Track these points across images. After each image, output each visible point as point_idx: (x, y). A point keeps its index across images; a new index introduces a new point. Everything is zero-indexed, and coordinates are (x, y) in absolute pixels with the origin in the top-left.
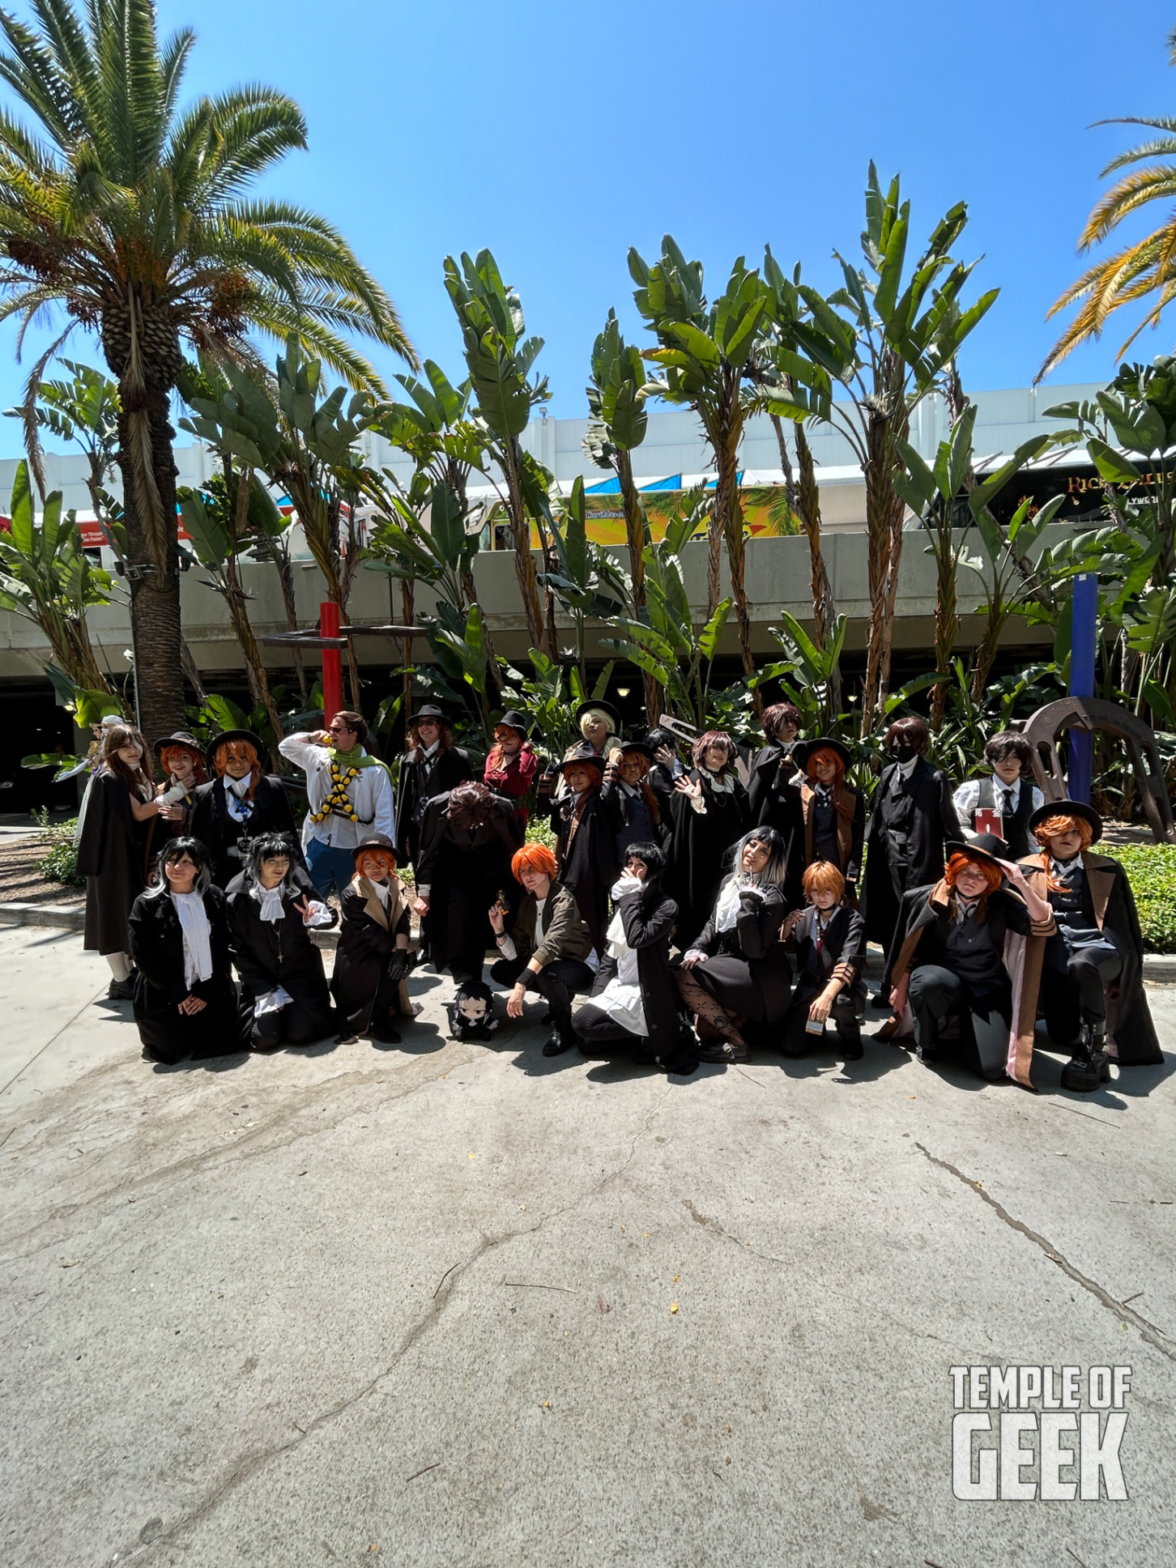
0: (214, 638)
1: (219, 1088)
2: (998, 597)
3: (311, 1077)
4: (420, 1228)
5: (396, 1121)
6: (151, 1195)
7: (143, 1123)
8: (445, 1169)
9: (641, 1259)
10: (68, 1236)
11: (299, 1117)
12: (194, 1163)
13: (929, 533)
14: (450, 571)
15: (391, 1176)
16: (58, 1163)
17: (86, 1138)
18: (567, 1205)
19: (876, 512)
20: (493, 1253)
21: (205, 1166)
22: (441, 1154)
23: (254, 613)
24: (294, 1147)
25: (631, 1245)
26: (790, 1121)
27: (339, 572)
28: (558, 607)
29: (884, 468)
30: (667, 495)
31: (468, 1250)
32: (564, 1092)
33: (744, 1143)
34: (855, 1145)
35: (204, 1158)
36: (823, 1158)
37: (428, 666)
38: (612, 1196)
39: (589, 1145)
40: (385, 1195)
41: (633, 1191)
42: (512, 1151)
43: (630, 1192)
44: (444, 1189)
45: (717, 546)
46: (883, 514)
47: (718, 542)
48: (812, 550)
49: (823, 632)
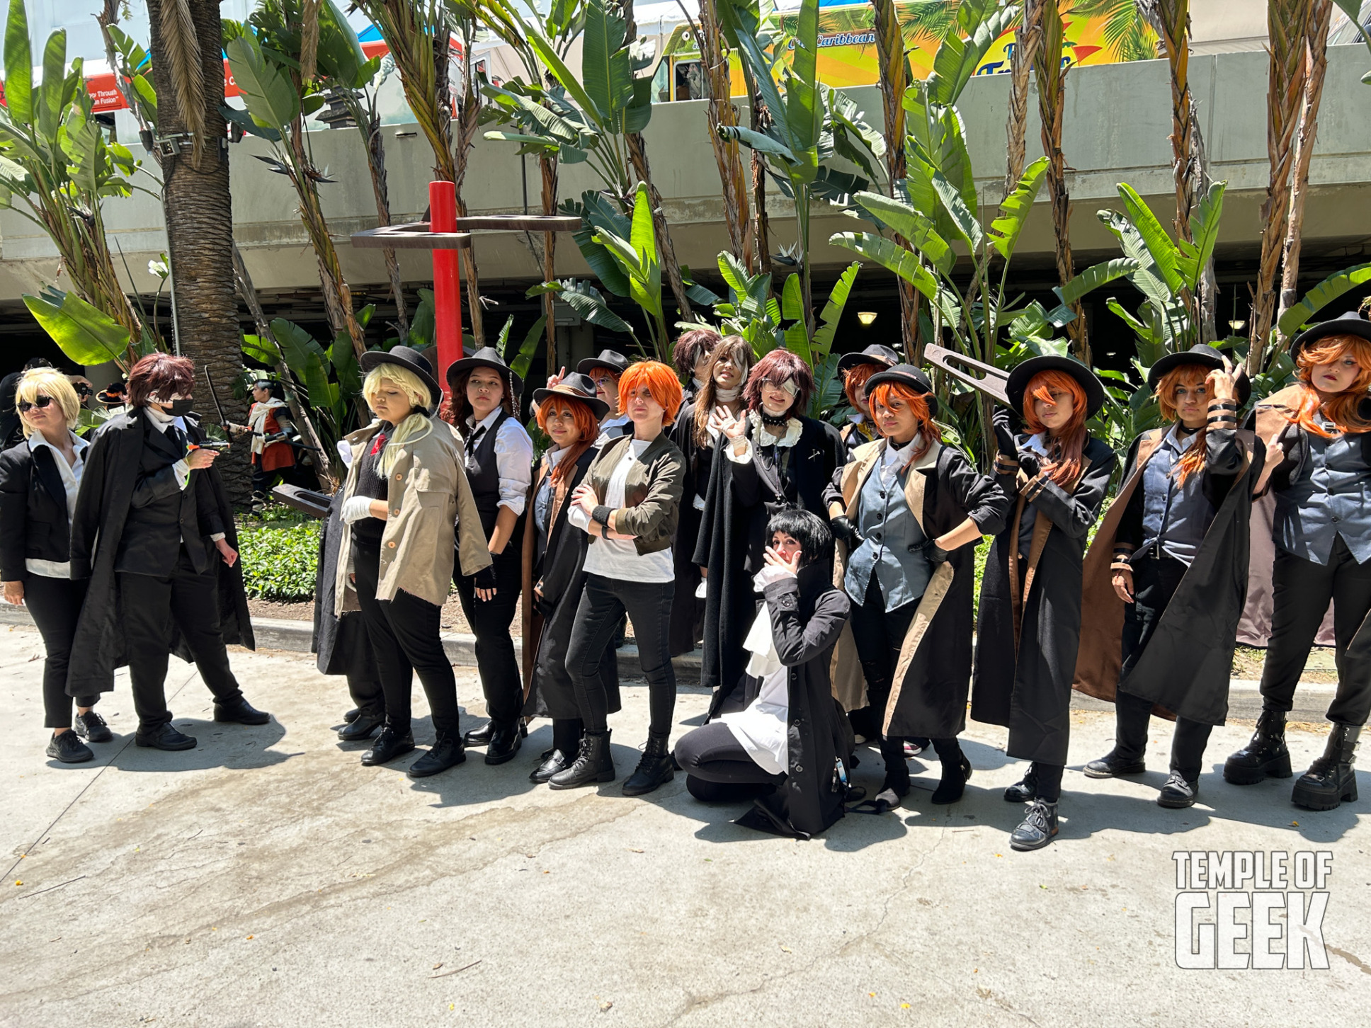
0: (275, 242)
1: (330, 820)
4: (605, 982)
5: (564, 865)
6: (263, 931)
7: (242, 854)
8: (632, 920)
10: (171, 967)
11: (437, 855)
12: (314, 899)
15: (563, 924)
16: (146, 891)
17: (174, 867)
18: (797, 967)
20: (703, 1014)
21: (325, 903)
22: (626, 903)
23: (332, 202)
24: (437, 886)
27: (450, 139)
31: (670, 1008)
35: (323, 895)
38: (858, 960)
39: (825, 903)
40: (557, 944)
41: (887, 956)
42: (720, 905)
43: (883, 958)
44: (632, 942)
45: (1023, 80)
46: (1295, 17)
47: (1025, 73)
48: (1175, 82)
49: (1189, 213)
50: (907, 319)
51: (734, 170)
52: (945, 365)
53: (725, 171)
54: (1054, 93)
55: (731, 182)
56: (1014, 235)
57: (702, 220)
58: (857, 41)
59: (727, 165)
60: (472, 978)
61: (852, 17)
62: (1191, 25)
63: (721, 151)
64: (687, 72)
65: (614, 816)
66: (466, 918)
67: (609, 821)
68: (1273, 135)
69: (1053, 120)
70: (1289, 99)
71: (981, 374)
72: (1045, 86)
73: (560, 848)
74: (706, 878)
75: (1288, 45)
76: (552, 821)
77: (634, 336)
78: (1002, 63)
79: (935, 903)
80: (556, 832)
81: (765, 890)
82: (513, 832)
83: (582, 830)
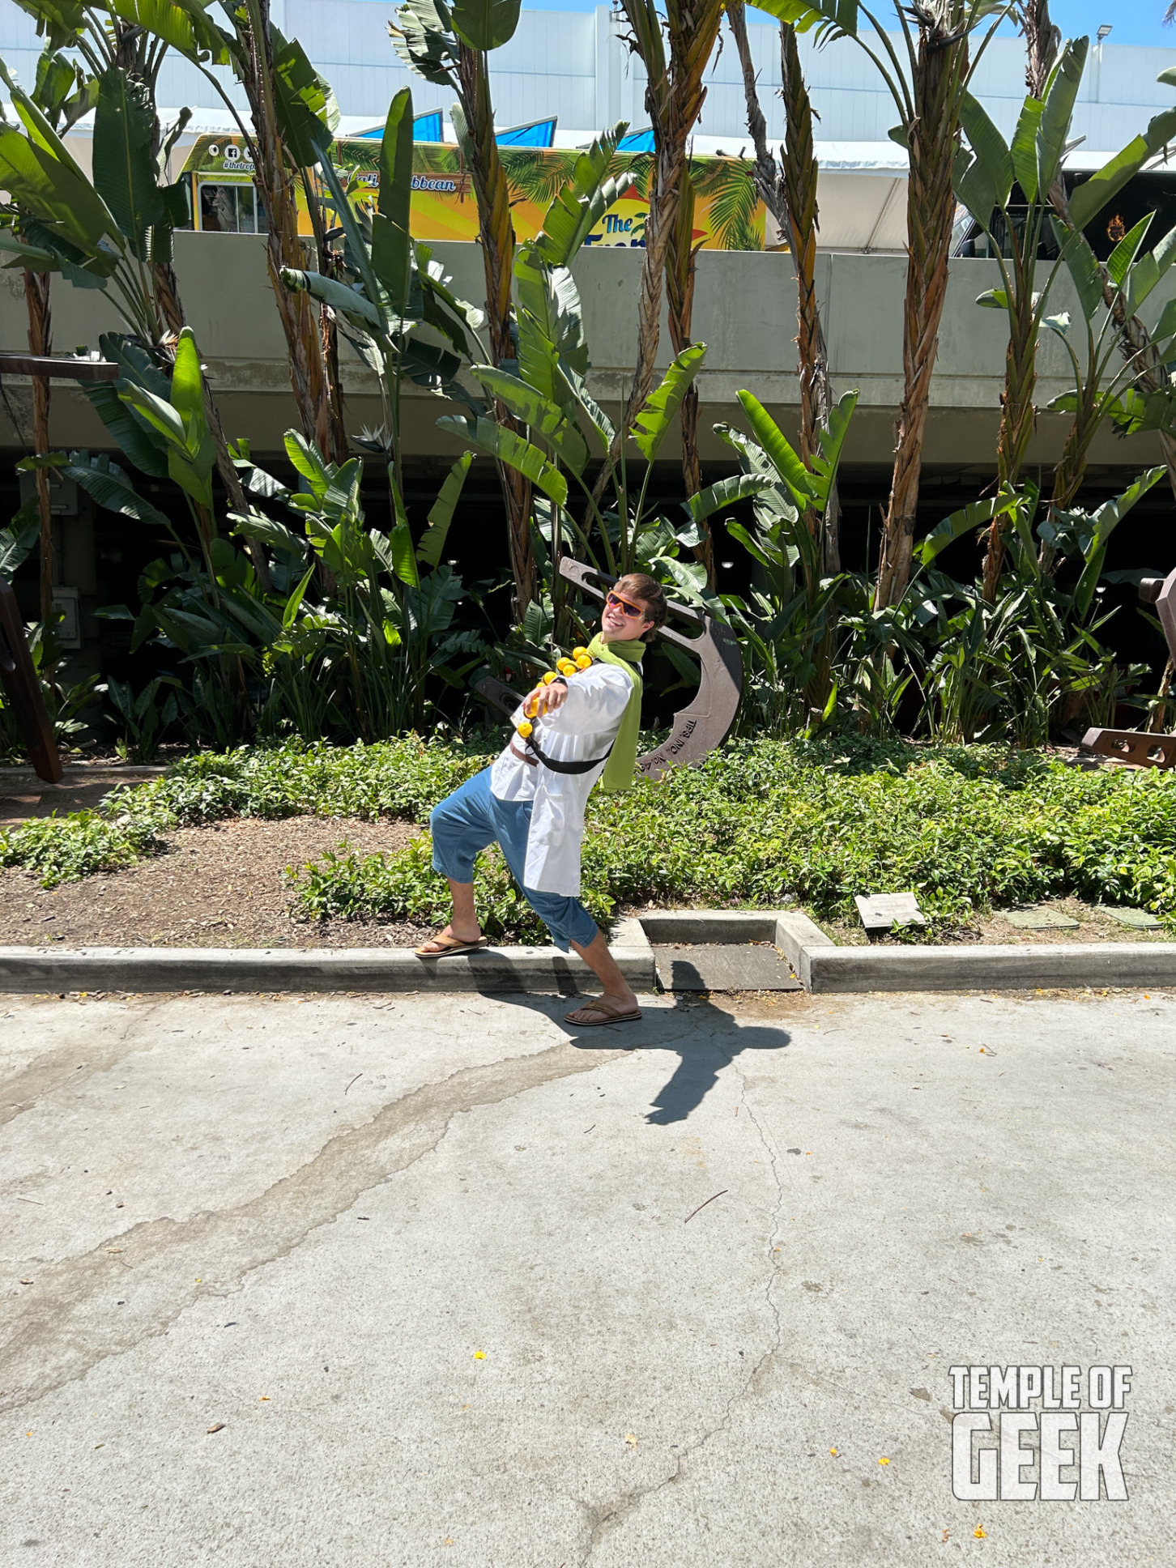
2: (1093, 381)
3: (65, 1238)
4: (447, 1508)
5: (290, 1306)
8: (438, 1386)
9: (898, 1505)
11: (78, 1319)
13: (1000, 264)
14: (134, 261)
15: (338, 1413)
18: (710, 1424)
19: (922, 211)
20: (617, 1536)
22: (416, 1357)
24: (98, 1377)
25: (866, 1483)
26: (1007, 1232)
28: (344, 351)
29: (940, 133)
30: (532, 157)
31: (568, 1535)
32: (592, 1220)
33: (955, 1275)
34: (1136, 1265)
36: (1099, 1290)
37: (93, 454)
38: (783, 1398)
39: (692, 1310)
40: (343, 1453)
41: (817, 1384)
42: (552, 1337)
43: (812, 1386)
44: (456, 1425)
45: (659, 252)
46: (934, 217)
47: (661, 244)
48: (802, 278)
49: (814, 425)
50: (516, 528)
51: (304, 326)
52: (584, 584)
53: (291, 324)
54: (683, 273)
55: (299, 340)
56: (661, 432)
57: (248, 388)
58: (433, 187)
59: (294, 318)
60: (228, 1546)
61: (427, 156)
62: (819, 215)
63: (286, 300)
64: (212, 199)
65: (332, 1212)
66: (172, 1429)
67: (326, 1221)
68: (909, 346)
69: (681, 305)
70: (926, 306)
72: (674, 265)
73: (272, 1277)
74: (511, 1296)
75: (927, 247)
76: (241, 1232)
77: (173, 533)
78: (601, 236)
79: (827, 1287)
80: (256, 1250)
81: (601, 1302)
82: (187, 1260)
83: (295, 1242)
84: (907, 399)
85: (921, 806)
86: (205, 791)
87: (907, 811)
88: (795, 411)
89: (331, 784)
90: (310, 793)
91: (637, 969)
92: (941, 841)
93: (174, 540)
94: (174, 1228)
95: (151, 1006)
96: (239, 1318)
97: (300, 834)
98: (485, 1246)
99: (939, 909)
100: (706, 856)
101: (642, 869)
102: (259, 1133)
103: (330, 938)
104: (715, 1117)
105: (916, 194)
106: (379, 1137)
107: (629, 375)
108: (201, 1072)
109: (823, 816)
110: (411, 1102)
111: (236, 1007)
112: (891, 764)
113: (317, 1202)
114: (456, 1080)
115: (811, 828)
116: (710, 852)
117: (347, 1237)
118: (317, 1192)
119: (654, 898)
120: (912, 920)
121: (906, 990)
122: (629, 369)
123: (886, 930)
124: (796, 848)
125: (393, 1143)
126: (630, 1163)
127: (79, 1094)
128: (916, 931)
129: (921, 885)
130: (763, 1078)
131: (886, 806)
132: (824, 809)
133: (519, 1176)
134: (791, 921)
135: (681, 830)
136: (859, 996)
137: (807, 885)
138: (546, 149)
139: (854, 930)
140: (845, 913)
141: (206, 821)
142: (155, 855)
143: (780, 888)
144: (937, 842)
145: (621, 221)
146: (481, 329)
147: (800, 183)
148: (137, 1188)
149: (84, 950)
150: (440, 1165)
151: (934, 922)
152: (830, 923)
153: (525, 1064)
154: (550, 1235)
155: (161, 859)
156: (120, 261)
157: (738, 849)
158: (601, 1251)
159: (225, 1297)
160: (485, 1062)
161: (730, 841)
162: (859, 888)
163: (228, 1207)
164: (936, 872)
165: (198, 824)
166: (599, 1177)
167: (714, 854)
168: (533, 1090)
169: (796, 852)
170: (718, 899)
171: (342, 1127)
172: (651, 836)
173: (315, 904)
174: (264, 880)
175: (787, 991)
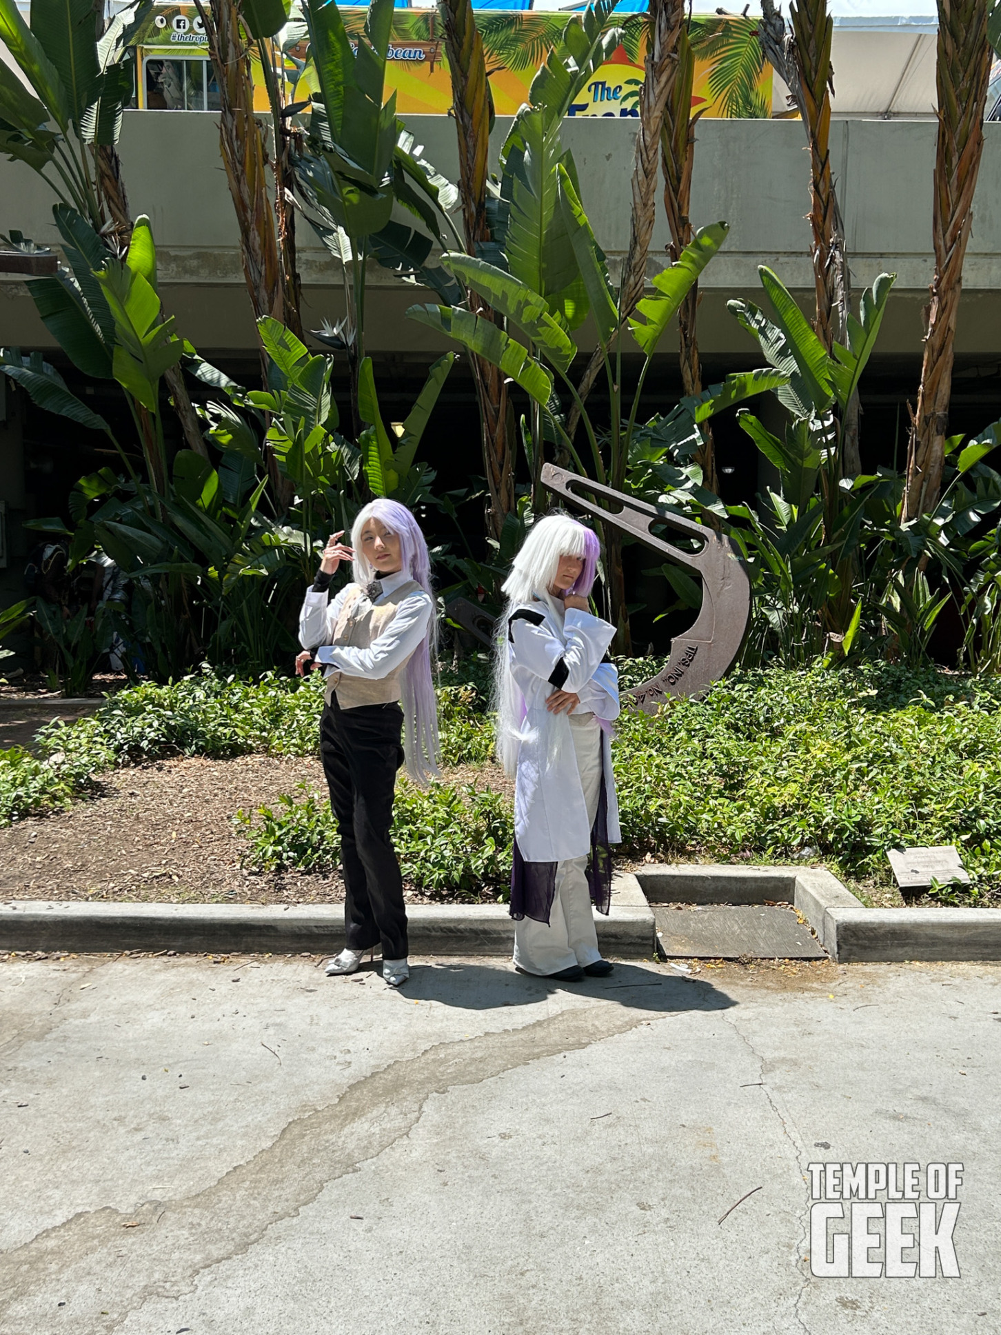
19: (954, 72)
28: (302, 234)
30: (510, 21)
32: (591, 1220)
37: (25, 352)
45: (655, 123)
46: (967, 78)
47: (657, 113)
48: (815, 147)
49: (829, 312)
50: (491, 431)
51: (258, 210)
52: (569, 494)
53: (245, 209)
54: (681, 145)
55: (253, 226)
56: (661, 324)
57: (194, 279)
58: (400, 56)
59: (248, 202)
61: (394, 22)
62: (834, 78)
63: (239, 182)
64: (158, 74)
67: (288, 1214)
68: (939, 221)
69: (679, 180)
70: (959, 177)
71: (615, 506)
72: (670, 136)
73: (228, 1277)
74: (498, 1306)
75: (959, 111)
76: (192, 1225)
77: (112, 438)
78: (587, 105)
79: (866, 1305)
80: (209, 1246)
81: (603, 1315)
82: (133, 1256)
83: (253, 1238)
84: (939, 282)
85: (961, 746)
86: (148, 728)
87: (946, 752)
88: (808, 296)
89: (286, 718)
90: (263, 729)
91: (635, 932)
92: (987, 787)
93: (115, 448)
94: (118, 1220)
95: (86, 968)
96: (193, 1324)
97: (250, 775)
98: (469, 1247)
99: (986, 865)
100: (712, 802)
101: (638, 816)
102: (211, 1113)
103: (286, 893)
104: (729, 1104)
105: (946, 52)
106: (345, 1119)
107: (618, 258)
108: (144, 1043)
109: (848, 757)
110: (379, 1083)
111: (183, 970)
112: (925, 697)
113: (276, 1194)
114: (430, 1056)
115: (834, 771)
116: (716, 798)
117: (311, 1233)
118: (276, 1182)
119: (652, 850)
120: (955, 878)
121: (948, 960)
122: (619, 253)
123: (924, 890)
124: (816, 793)
125: (361, 1127)
126: (632, 1156)
127: (10, 1066)
128: (958, 893)
129: (964, 837)
130: (783, 1061)
131: (922, 745)
132: (848, 749)
133: (505, 1167)
134: (813, 878)
135: (683, 772)
136: (894, 967)
137: (831, 837)
138: (526, 12)
139: (886, 889)
140: (875, 870)
141: (146, 760)
142: (92, 798)
143: (798, 840)
144: (982, 787)
145: (609, 89)
146: (455, 209)
147: (812, 43)
148: (76, 1173)
149: (14, 903)
150: (413, 1155)
151: (980, 881)
152: (858, 880)
153: (507, 1039)
154: (542, 1236)
155: (98, 803)
156: (61, 144)
157: (750, 793)
158: (601, 1256)
159: (177, 1298)
160: (462, 1037)
161: (740, 785)
162: (892, 840)
163: (177, 1197)
164: (982, 822)
165: (137, 764)
166: (598, 1171)
167: (721, 800)
168: (518, 1069)
169: (816, 798)
170: (725, 852)
171: (304, 1107)
172: (649, 779)
173: (269, 853)
174: (212, 826)
175: (809, 959)
